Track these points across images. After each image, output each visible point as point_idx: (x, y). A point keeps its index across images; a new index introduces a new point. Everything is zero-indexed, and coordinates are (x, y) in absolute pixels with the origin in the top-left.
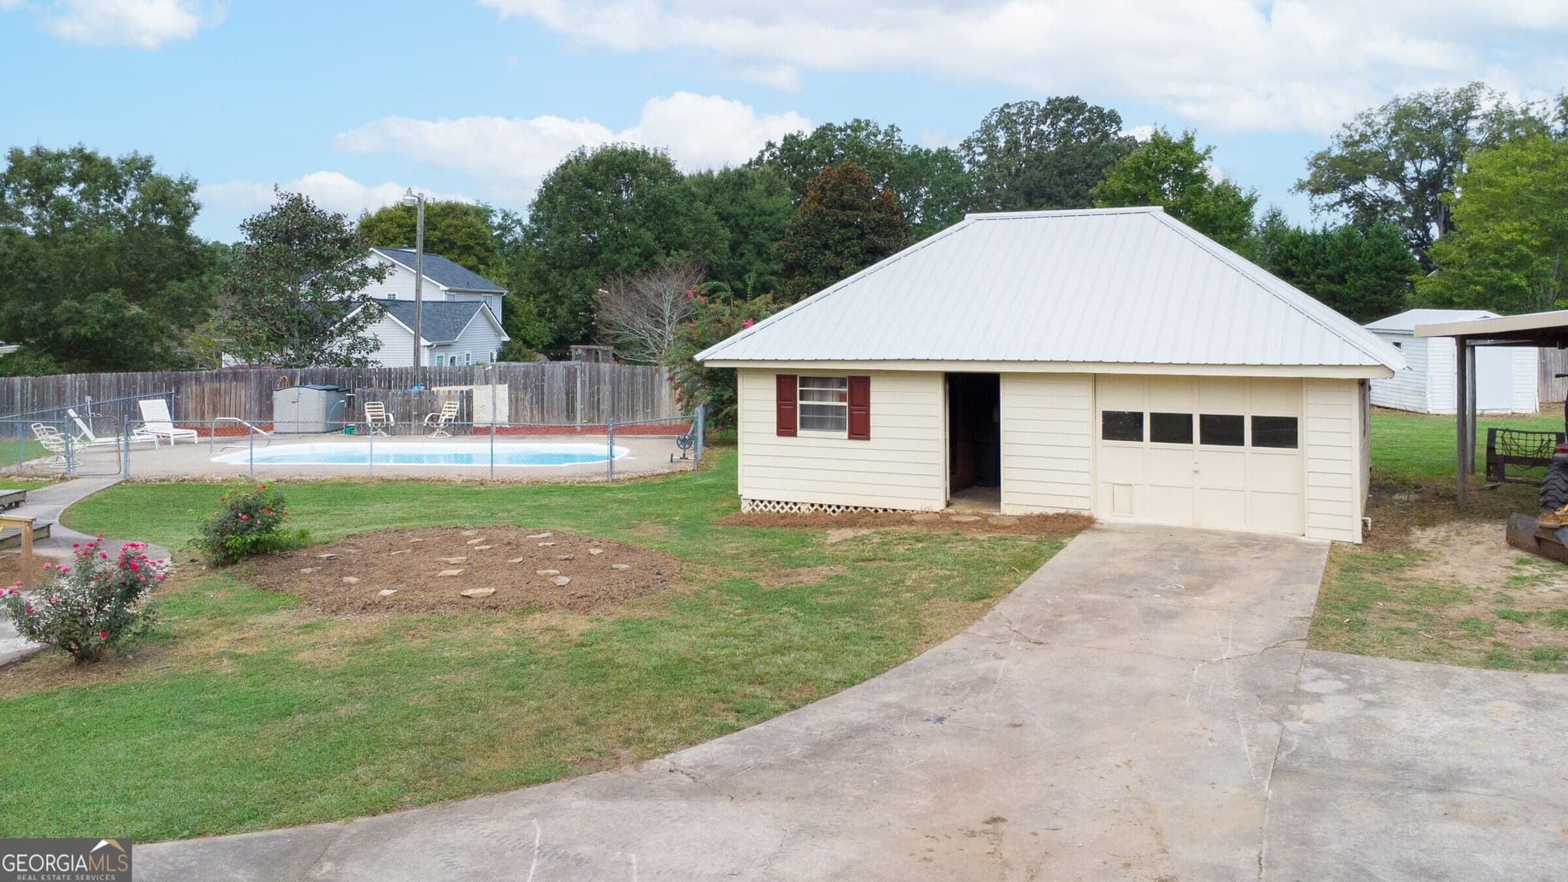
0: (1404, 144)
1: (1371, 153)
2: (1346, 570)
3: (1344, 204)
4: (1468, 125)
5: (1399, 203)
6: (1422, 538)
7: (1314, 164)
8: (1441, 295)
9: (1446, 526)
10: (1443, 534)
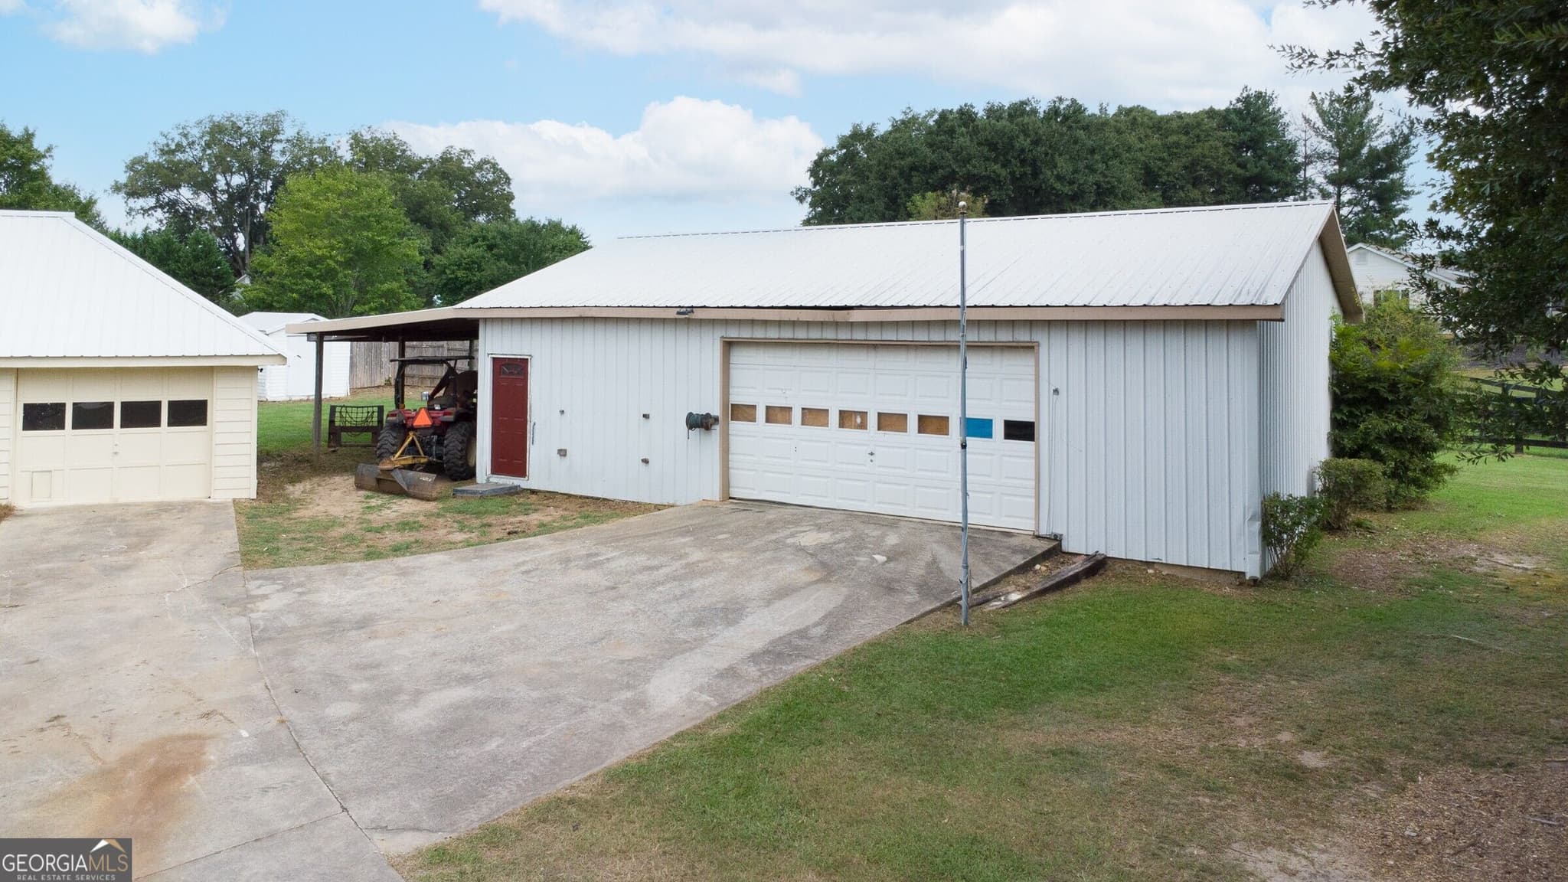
0: (216, 157)
1: (187, 163)
2: (251, 518)
3: (159, 210)
4: (273, 147)
5: (210, 212)
6: (296, 490)
7: (131, 167)
8: (263, 301)
9: (308, 481)
10: (308, 487)
